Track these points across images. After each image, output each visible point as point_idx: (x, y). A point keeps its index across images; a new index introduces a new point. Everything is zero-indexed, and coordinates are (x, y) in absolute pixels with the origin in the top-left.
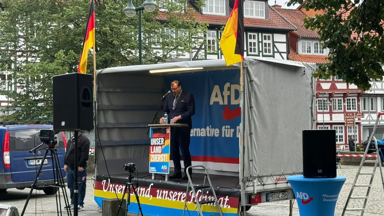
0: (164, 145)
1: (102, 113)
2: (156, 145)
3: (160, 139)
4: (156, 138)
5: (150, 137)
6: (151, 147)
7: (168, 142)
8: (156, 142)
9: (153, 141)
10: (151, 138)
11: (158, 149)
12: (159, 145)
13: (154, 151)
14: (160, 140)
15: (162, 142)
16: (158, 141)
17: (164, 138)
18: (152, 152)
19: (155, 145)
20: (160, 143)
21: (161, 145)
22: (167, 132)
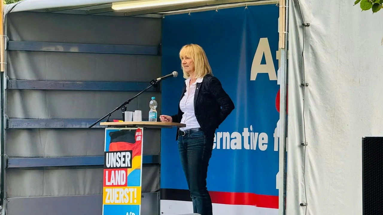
0: (131, 167)
1: (17, 97)
2: (117, 168)
3: (123, 154)
4: (117, 152)
5: (105, 151)
6: (107, 172)
7: (138, 161)
8: (117, 161)
9: (112, 160)
10: (106, 153)
11: (119, 177)
12: (121, 168)
13: (112, 181)
14: (124, 157)
15: (128, 160)
16: (120, 158)
17: (131, 152)
18: (107, 183)
19: (113, 168)
20: (124, 162)
21: (125, 168)
22: (137, 140)
